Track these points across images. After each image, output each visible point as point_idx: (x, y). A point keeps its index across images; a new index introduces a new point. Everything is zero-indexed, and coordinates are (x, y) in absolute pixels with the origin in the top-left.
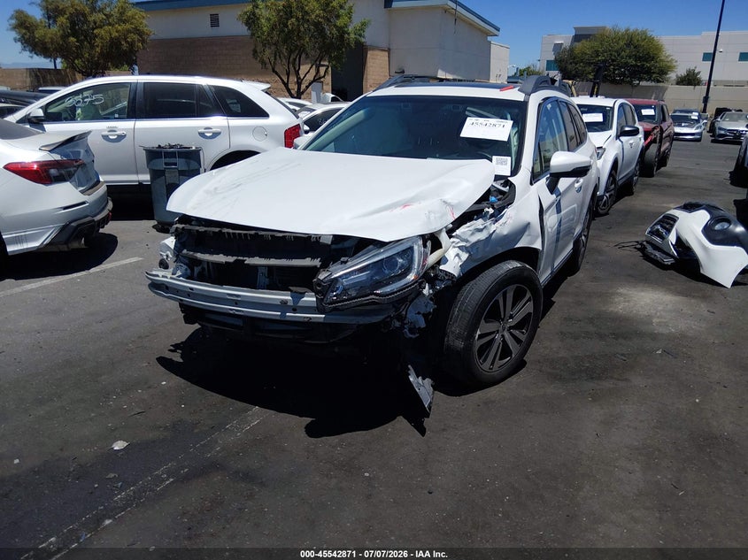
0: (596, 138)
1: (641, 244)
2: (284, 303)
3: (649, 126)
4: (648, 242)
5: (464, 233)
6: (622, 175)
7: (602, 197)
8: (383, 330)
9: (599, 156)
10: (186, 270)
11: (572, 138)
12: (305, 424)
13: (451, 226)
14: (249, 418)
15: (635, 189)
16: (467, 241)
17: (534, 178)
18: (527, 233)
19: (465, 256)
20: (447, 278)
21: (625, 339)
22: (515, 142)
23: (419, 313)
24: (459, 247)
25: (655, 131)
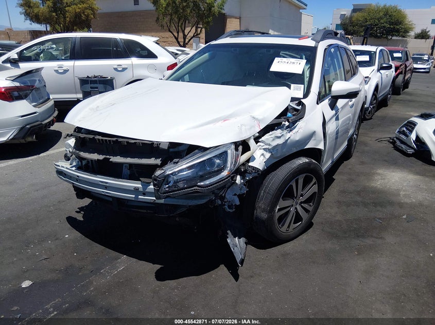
0: (364, 71)
1: (393, 139)
2: (136, 189)
3: (398, 64)
4: (397, 138)
5: (267, 139)
6: (380, 95)
7: (368, 108)
8: (211, 206)
9: (366, 82)
10: (78, 162)
11: (348, 72)
12: (155, 270)
13: (258, 134)
14: (118, 265)
15: (389, 103)
16: (270, 145)
17: (320, 99)
18: (313, 139)
19: (268, 155)
20: (254, 171)
21: (381, 206)
22: (307, 74)
23: (235, 195)
24: (263, 149)
25: (402, 67)
